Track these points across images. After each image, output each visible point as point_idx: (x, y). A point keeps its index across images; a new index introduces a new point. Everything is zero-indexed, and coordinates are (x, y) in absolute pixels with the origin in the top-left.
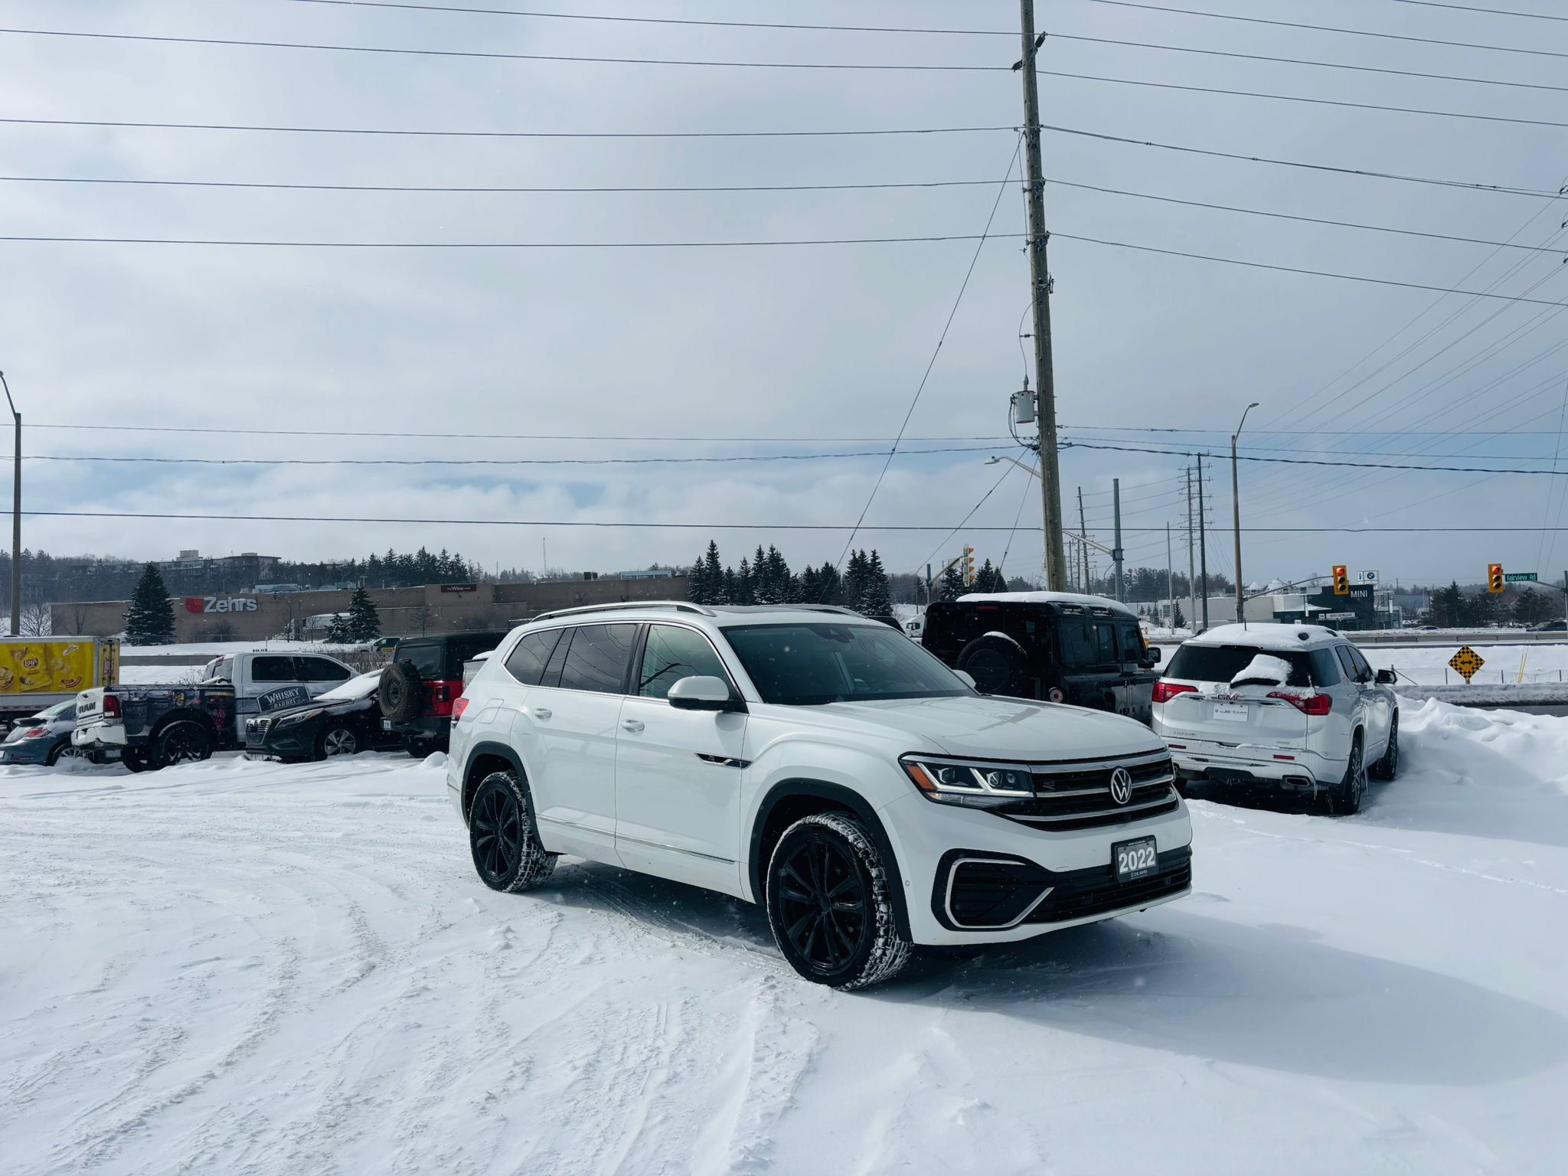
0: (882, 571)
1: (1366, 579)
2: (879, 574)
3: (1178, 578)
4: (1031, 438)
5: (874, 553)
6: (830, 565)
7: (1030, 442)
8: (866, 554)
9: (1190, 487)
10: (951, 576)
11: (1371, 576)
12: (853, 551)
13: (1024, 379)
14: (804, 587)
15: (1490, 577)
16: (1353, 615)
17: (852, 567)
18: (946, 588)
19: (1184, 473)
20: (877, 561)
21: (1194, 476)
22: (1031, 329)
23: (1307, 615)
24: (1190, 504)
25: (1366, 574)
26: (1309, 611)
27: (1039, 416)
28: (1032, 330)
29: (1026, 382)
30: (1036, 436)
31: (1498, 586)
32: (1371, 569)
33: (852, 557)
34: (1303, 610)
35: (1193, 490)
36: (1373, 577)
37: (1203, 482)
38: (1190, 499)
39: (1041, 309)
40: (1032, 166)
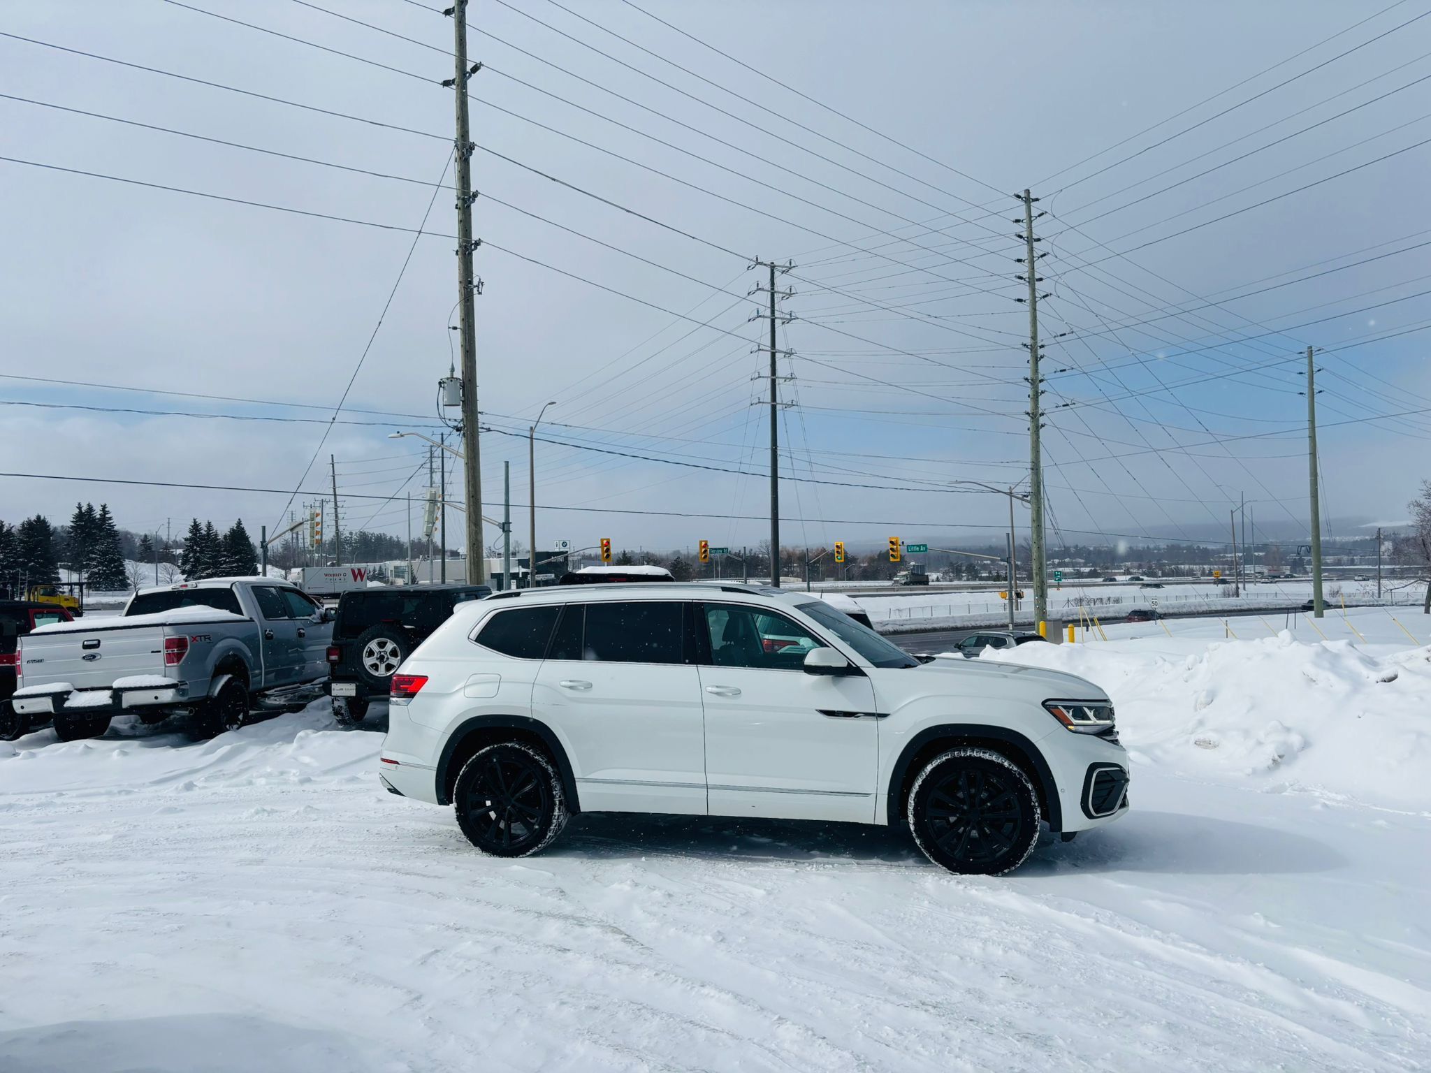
0: (113, 526)
1: (561, 546)
2: (109, 529)
3: (394, 541)
4: (455, 420)
5: (104, 507)
6: (42, 518)
7: (456, 424)
8: (94, 508)
9: (431, 462)
10: (195, 535)
11: (564, 544)
12: (79, 504)
13: (450, 367)
14: (22, 541)
15: (701, 550)
16: (553, 576)
17: (76, 522)
18: (190, 546)
19: (428, 449)
20: (107, 516)
21: (438, 453)
22: (457, 322)
23: (520, 576)
24: (431, 477)
25: (562, 542)
26: (523, 573)
27: (463, 401)
28: (458, 324)
29: (453, 370)
30: (461, 418)
31: (706, 557)
32: (564, 539)
33: (77, 511)
34: (517, 571)
35: (434, 466)
36: (566, 546)
37: (445, 459)
38: (432, 473)
39: (468, 306)
40: (463, 177)
